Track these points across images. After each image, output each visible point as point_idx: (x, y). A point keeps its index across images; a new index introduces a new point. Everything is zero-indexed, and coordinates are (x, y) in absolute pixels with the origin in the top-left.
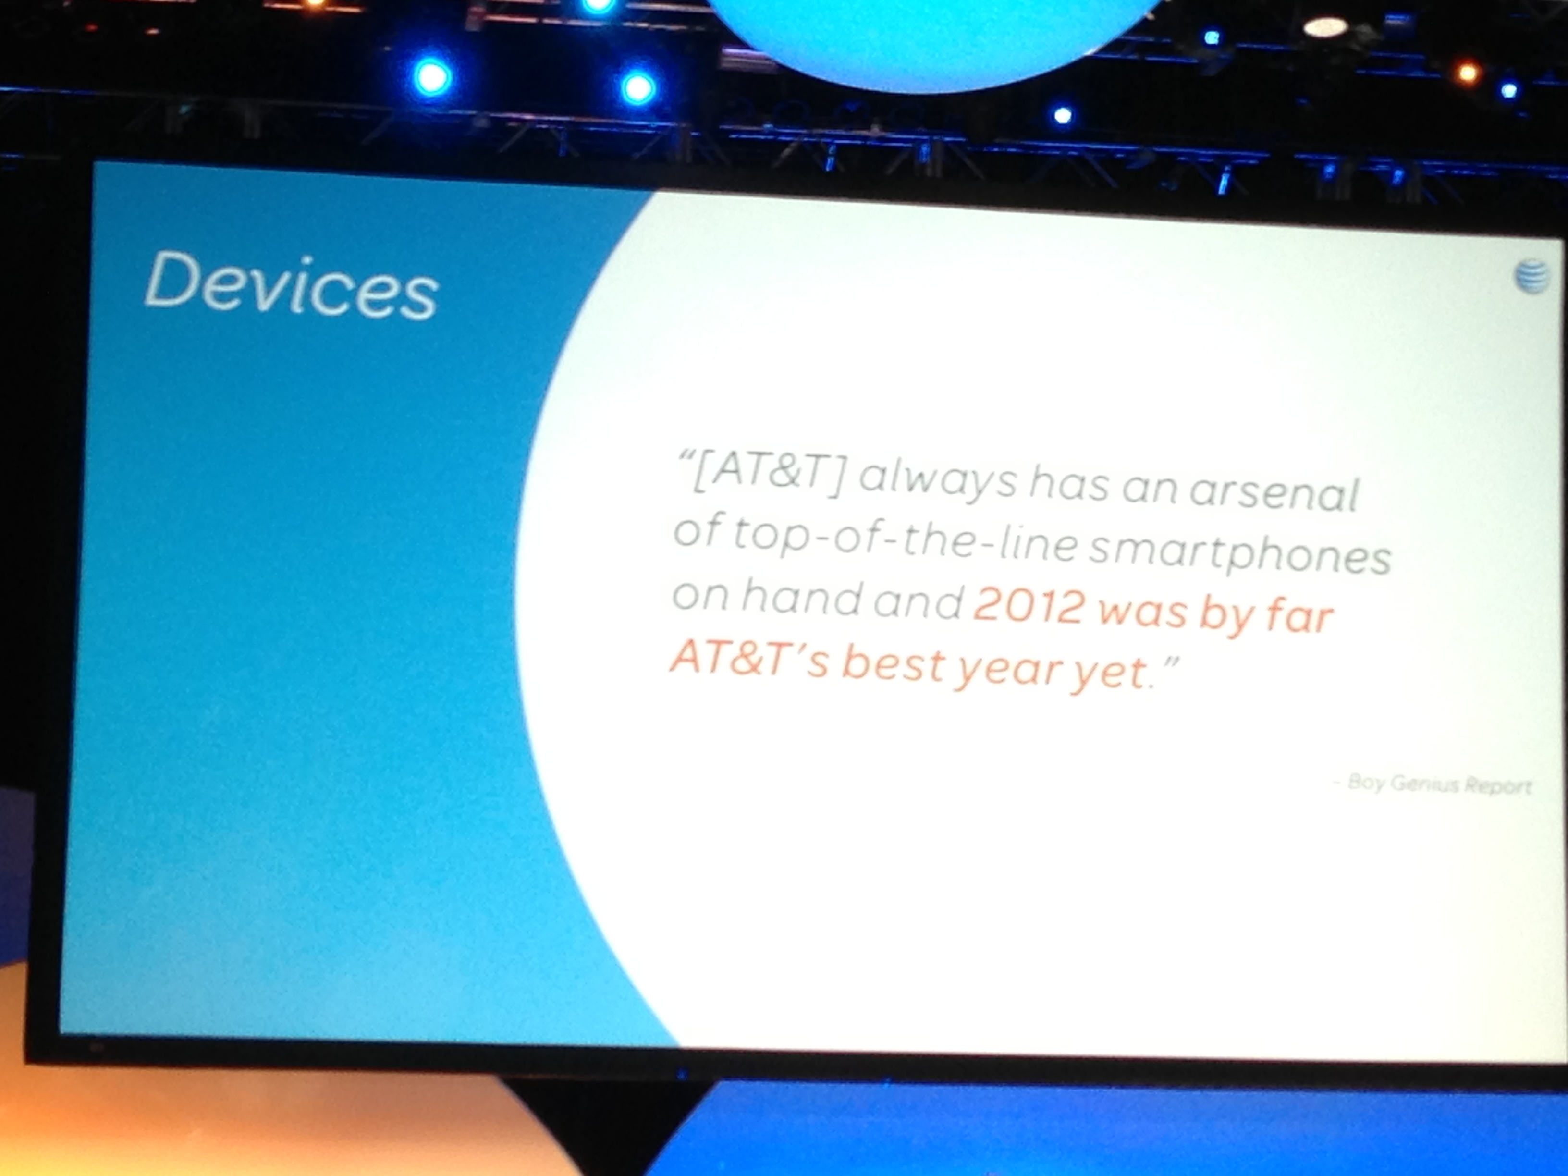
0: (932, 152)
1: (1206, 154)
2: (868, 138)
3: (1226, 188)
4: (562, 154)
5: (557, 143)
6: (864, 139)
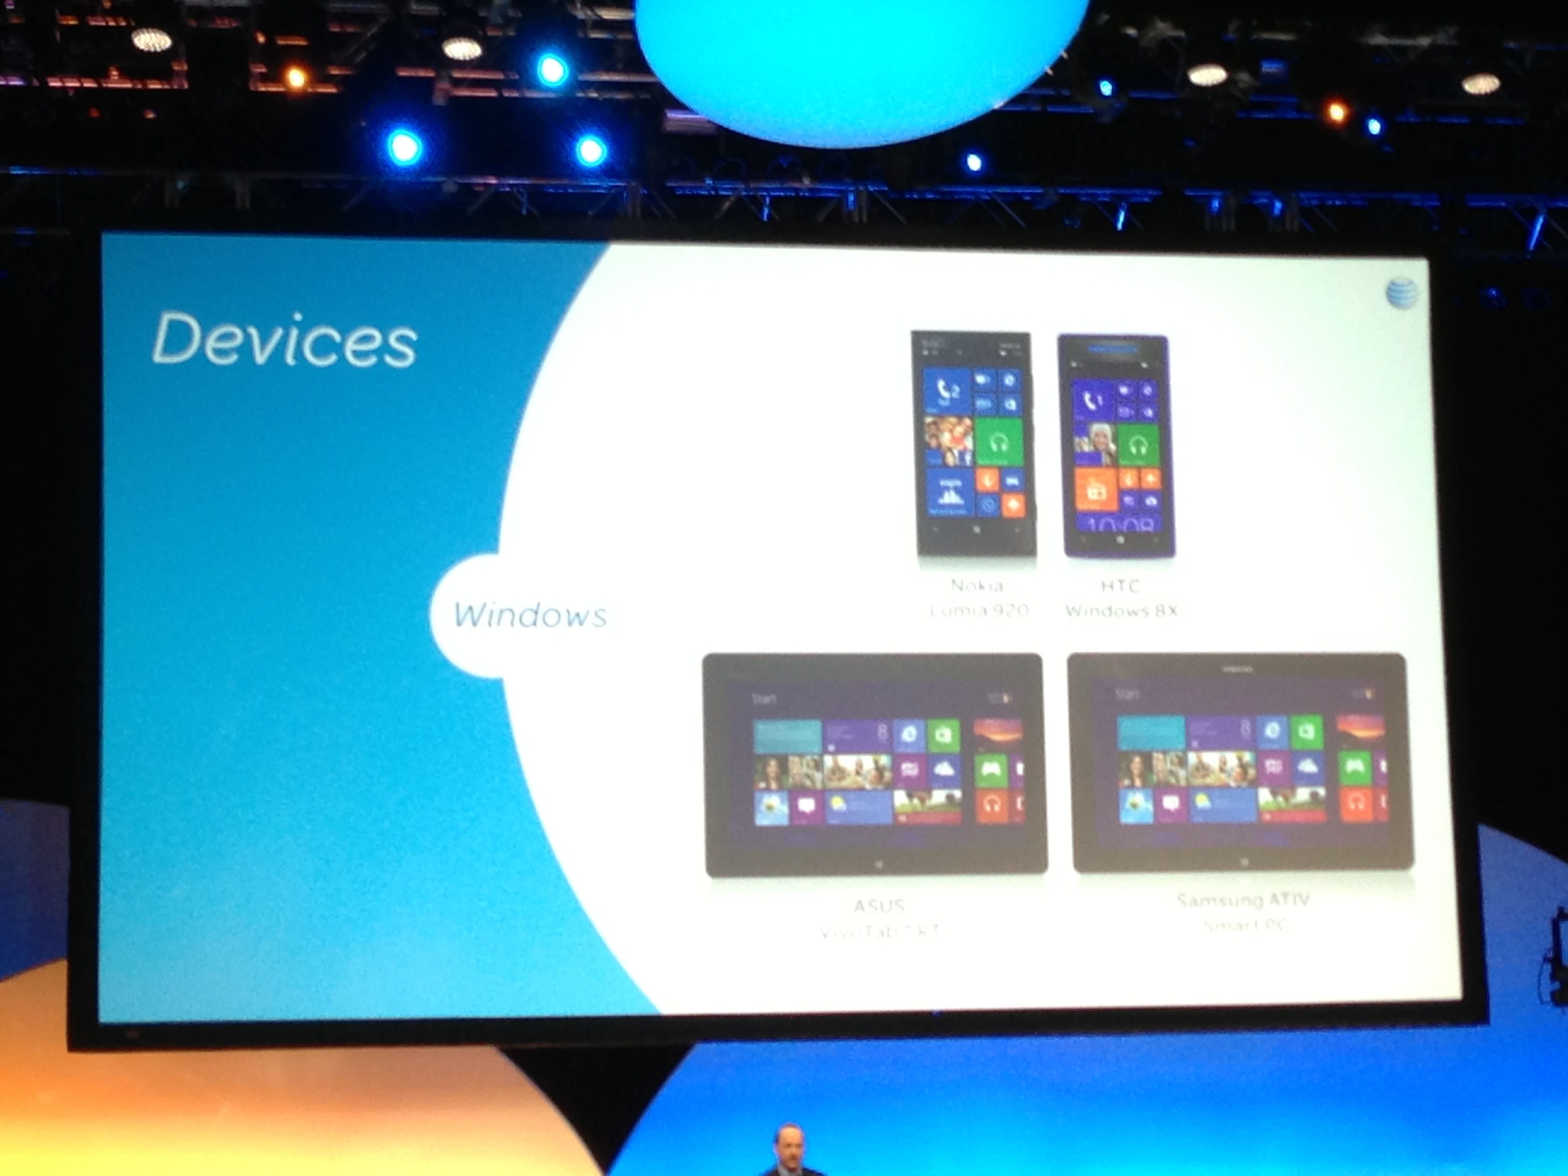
0: (856, 201)
1: (1104, 194)
2: (801, 190)
3: (1124, 224)
4: (524, 212)
5: (519, 203)
6: (796, 190)
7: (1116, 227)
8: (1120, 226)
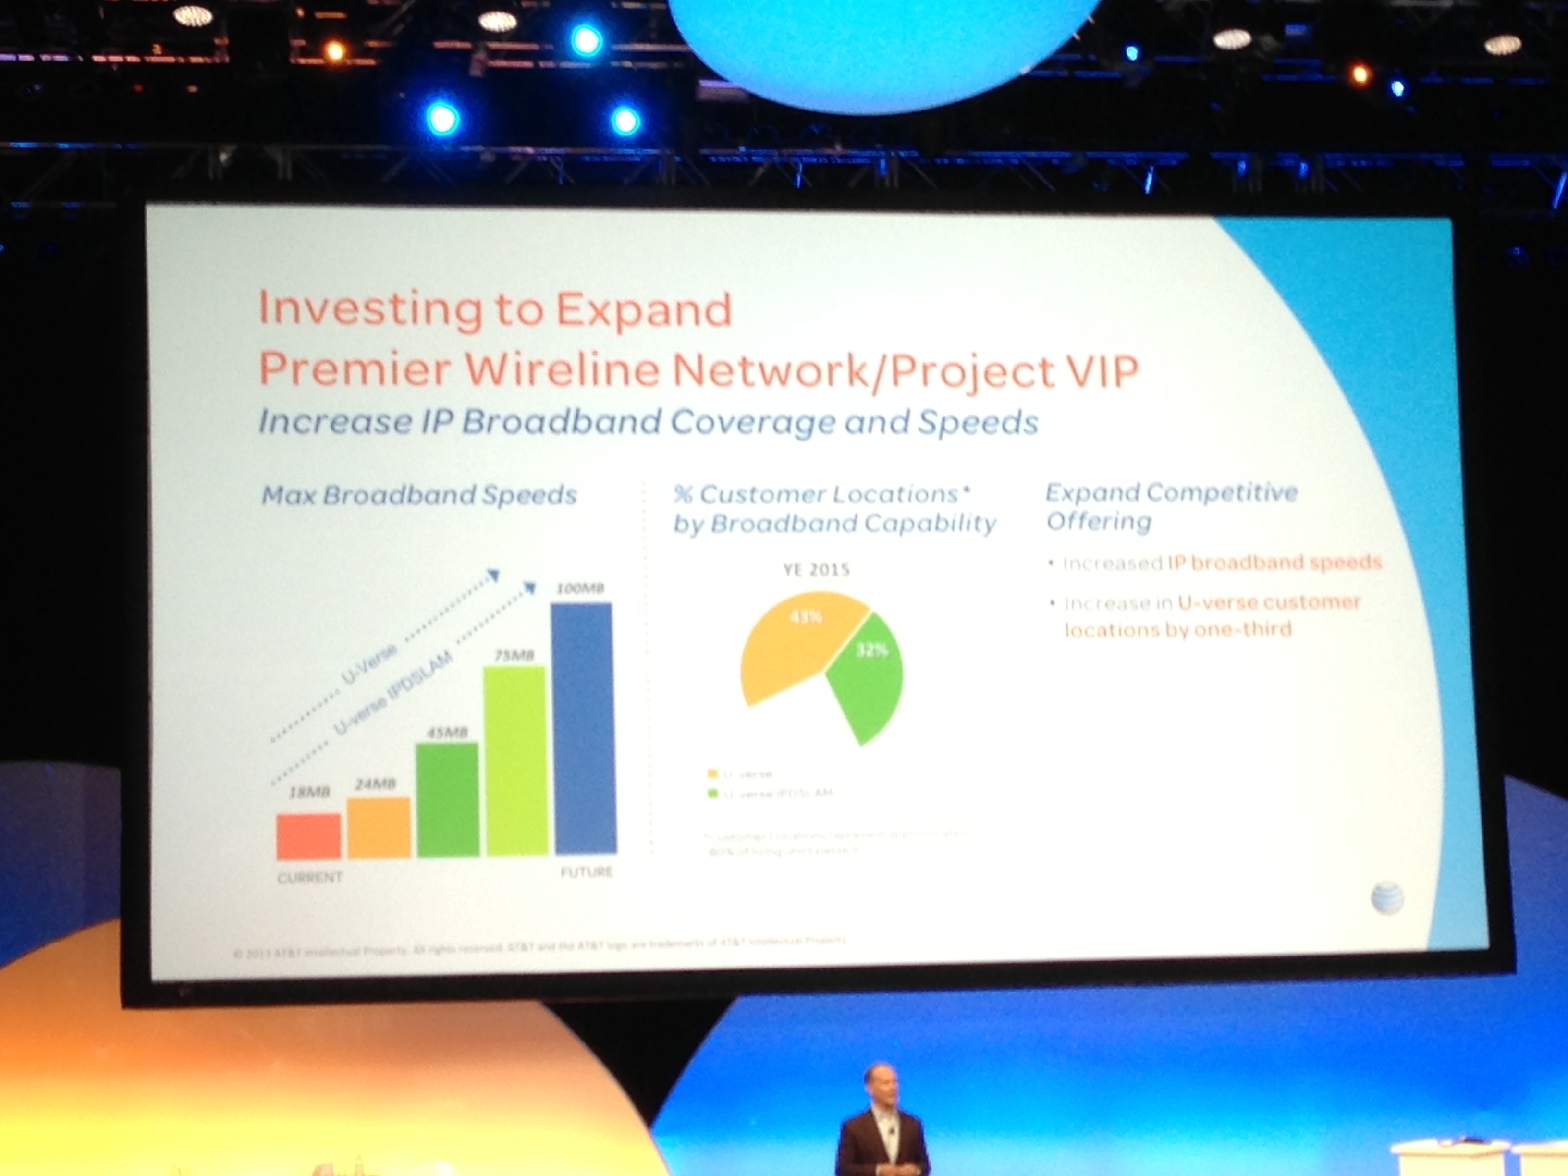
0: (888, 167)
1: (1130, 157)
2: (832, 156)
3: (1151, 186)
4: (561, 182)
5: (556, 173)
6: (828, 157)
7: (1144, 191)
8: (1148, 188)
